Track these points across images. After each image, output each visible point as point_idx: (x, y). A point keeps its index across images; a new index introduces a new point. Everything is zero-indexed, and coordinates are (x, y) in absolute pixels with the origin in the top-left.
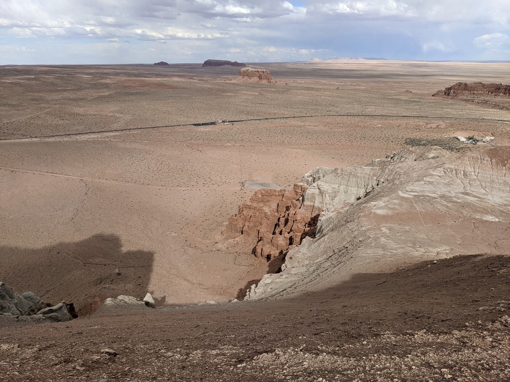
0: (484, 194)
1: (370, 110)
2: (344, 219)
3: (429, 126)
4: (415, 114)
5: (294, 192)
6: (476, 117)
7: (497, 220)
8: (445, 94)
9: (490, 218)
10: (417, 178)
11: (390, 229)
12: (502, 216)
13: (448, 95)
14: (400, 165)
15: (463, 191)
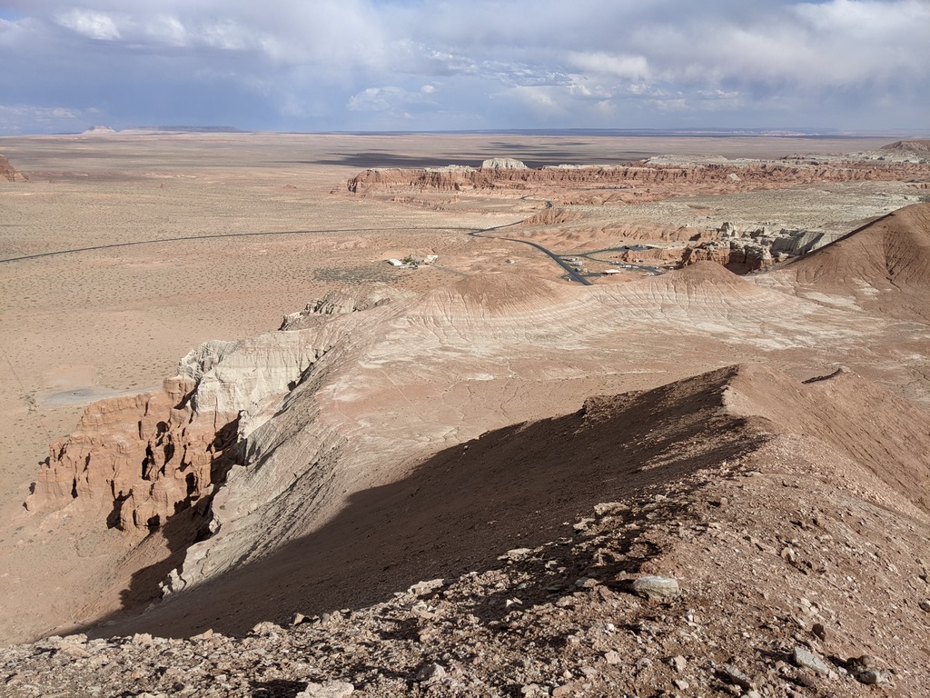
0: (467, 346)
1: (237, 224)
2: (293, 422)
3: (342, 246)
4: (314, 226)
5: (166, 395)
6: (405, 226)
7: (492, 377)
8: (349, 189)
9: (483, 377)
10: (375, 337)
11: (371, 420)
12: (495, 371)
13: (354, 190)
14: (343, 320)
15: (440, 346)
